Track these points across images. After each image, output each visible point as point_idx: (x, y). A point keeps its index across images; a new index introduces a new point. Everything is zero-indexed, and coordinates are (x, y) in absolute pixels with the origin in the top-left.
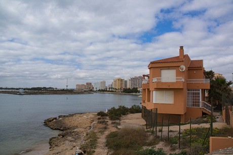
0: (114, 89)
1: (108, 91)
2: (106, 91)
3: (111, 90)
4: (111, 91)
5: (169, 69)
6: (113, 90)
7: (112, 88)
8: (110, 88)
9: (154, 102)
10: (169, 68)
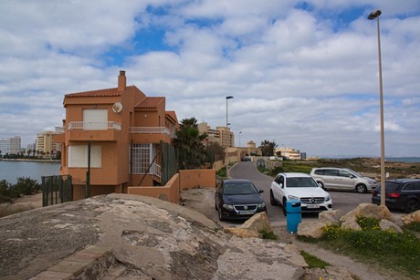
0: (38, 152)
1: (27, 157)
2: (22, 157)
3: (32, 154)
4: (32, 158)
5: (95, 108)
6: (36, 154)
7: (34, 151)
8: (29, 152)
9: (69, 166)
10: (96, 106)
